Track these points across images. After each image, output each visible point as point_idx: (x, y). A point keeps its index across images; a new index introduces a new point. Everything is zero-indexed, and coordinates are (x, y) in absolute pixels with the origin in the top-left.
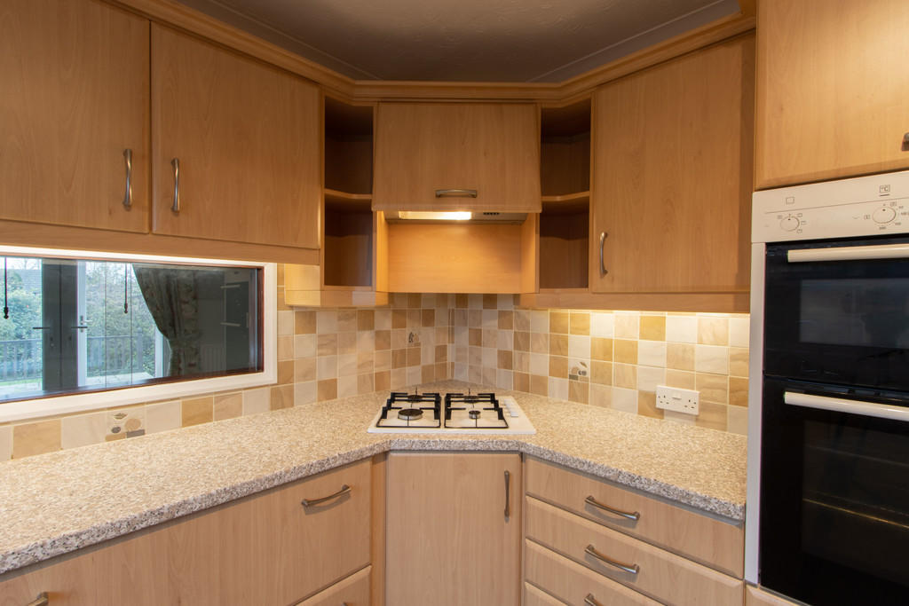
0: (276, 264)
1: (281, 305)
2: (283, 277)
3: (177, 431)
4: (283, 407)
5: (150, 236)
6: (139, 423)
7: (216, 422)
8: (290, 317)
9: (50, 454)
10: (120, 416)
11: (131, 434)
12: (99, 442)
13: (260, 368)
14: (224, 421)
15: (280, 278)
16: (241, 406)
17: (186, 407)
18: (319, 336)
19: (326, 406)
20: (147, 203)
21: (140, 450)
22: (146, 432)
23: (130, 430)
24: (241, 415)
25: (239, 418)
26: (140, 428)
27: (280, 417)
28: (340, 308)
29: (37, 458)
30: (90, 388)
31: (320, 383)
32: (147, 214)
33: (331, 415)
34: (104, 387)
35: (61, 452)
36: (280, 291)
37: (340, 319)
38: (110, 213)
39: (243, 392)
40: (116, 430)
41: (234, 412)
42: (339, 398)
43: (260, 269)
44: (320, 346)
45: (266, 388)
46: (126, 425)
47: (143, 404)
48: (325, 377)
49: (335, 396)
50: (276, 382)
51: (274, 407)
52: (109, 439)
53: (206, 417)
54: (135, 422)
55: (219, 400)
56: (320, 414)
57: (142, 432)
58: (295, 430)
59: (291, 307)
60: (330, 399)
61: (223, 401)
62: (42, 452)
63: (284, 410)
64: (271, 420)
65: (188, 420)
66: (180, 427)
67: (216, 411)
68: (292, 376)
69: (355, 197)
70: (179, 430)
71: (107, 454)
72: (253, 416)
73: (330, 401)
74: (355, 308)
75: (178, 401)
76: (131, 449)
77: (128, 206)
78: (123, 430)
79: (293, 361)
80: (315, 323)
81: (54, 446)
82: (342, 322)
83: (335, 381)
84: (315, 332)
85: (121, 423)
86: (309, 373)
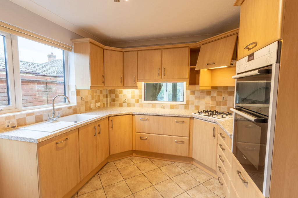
1: (187, 89)
4: (187, 109)
7: (175, 109)
8: (189, 92)
10: (162, 105)
11: (164, 108)
16: (179, 107)
20: (161, 75)
24: (179, 109)
31: (195, 106)
34: (160, 101)
38: (157, 77)
39: (179, 105)
44: (195, 98)
47: (165, 104)
49: (199, 109)
50: (185, 104)
51: (185, 109)
52: (161, 108)
53: (173, 108)
54: (164, 106)
55: (176, 105)
57: (165, 108)
59: (189, 90)
65: (171, 108)
67: (175, 107)
68: (189, 103)
72: (181, 109)
75: (169, 104)
77: (159, 75)
78: (163, 107)
79: (189, 100)
80: (194, 93)
81: (155, 107)
82: (201, 93)
83: (199, 106)
84: (194, 95)
85: (162, 106)
86: (193, 103)
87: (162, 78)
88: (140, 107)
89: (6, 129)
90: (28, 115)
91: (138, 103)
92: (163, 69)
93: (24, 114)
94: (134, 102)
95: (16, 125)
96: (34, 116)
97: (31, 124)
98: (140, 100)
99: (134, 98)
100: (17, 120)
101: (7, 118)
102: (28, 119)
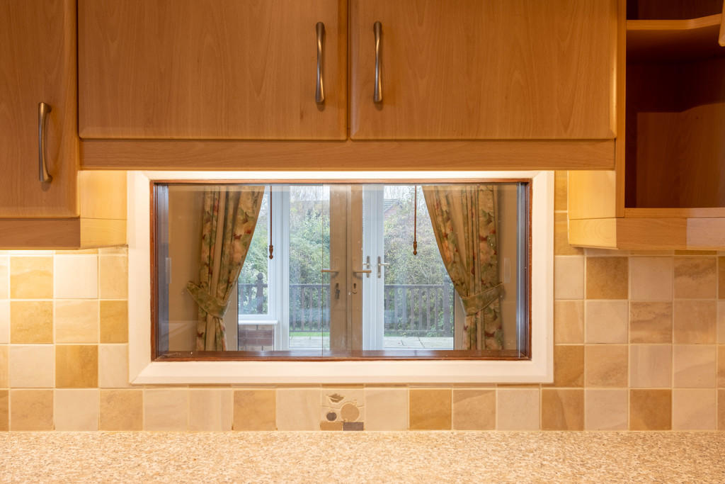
0: (553, 172)
1: (560, 245)
2: (565, 196)
3: (401, 434)
4: (564, 427)
5: (349, 143)
6: (357, 413)
7: (456, 432)
8: (578, 267)
9: (265, 432)
10: (336, 398)
11: (348, 426)
12: (312, 429)
13: (526, 354)
14: (467, 432)
15: (560, 197)
16: (494, 413)
17: (416, 399)
18: (635, 305)
19: (644, 440)
20: (343, 97)
21: (349, 452)
22: (365, 427)
23: (347, 421)
24: (494, 428)
25: (490, 432)
26: (356, 421)
27: (554, 444)
28: (677, 252)
29: (251, 434)
30: (293, 355)
31: (637, 396)
32: (343, 112)
33: (645, 461)
34: (319, 354)
35: (275, 433)
36: (559, 220)
37: (678, 273)
38: (302, 117)
39: (497, 389)
40: (332, 416)
41: (484, 422)
42: (674, 431)
43: (526, 183)
44: (636, 324)
45: (535, 389)
46: (342, 411)
47: (361, 385)
48: (646, 385)
49: (667, 424)
50: (551, 380)
51: (548, 424)
52: (324, 427)
53: (441, 420)
54: (350, 409)
55: (461, 396)
56: (624, 455)
57: (360, 426)
58: (565, 475)
59: (580, 250)
60: (656, 428)
61: (468, 400)
62: (257, 429)
63: (565, 434)
64: (535, 446)
65: (418, 422)
66: (408, 429)
67: (455, 414)
68: (582, 372)
69: (692, 24)
70: (404, 432)
71: (314, 448)
72: (513, 432)
73: (652, 432)
74: (715, 252)
75: (405, 389)
76: (340, 447)
77: (321, 104)
78: (339, 419)
79: (583, 347)
80: (625, 279)
81: (269, 423)
82: (684, 280)
83: (667, 395)
84: (625, 296)
85: (337, 408)
86: (614, 373)
87: (354, 131)
88: (106, 423)
91: (93, 384)
92: (365, 44)
94: (48, 376)
98: (107, 353)
99: (48, 340)
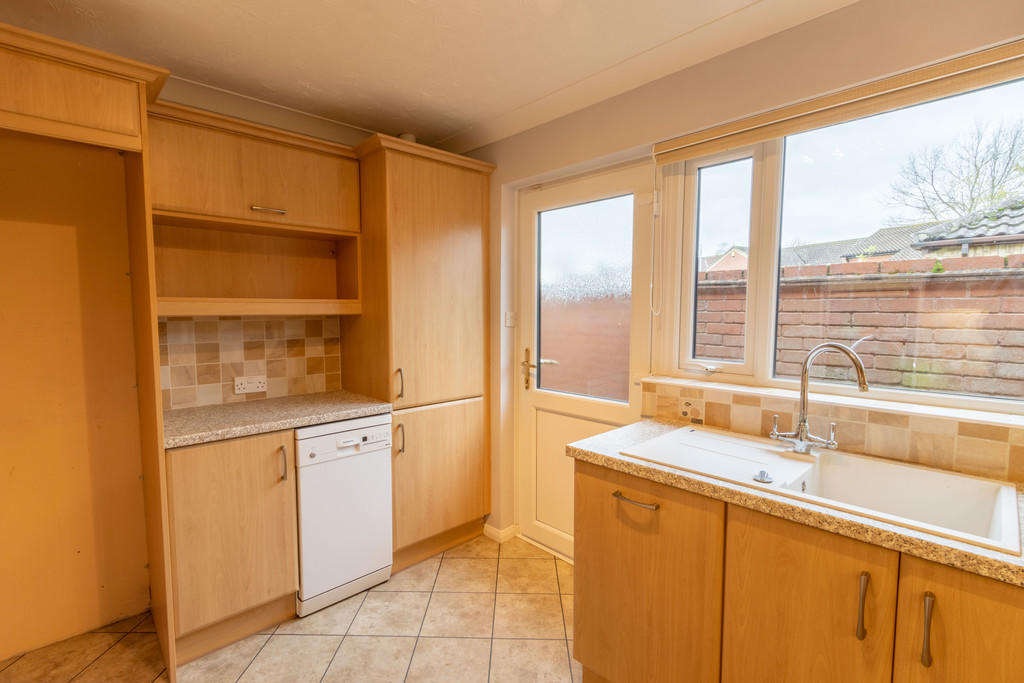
89: (680, 419)
90: (739, 399)
93: (727, 393)
95: (702, 417)
96: (759, 411)
97: (743, 432)
100: (708, 405)
101: (685, 391)
102: (738, 414)
